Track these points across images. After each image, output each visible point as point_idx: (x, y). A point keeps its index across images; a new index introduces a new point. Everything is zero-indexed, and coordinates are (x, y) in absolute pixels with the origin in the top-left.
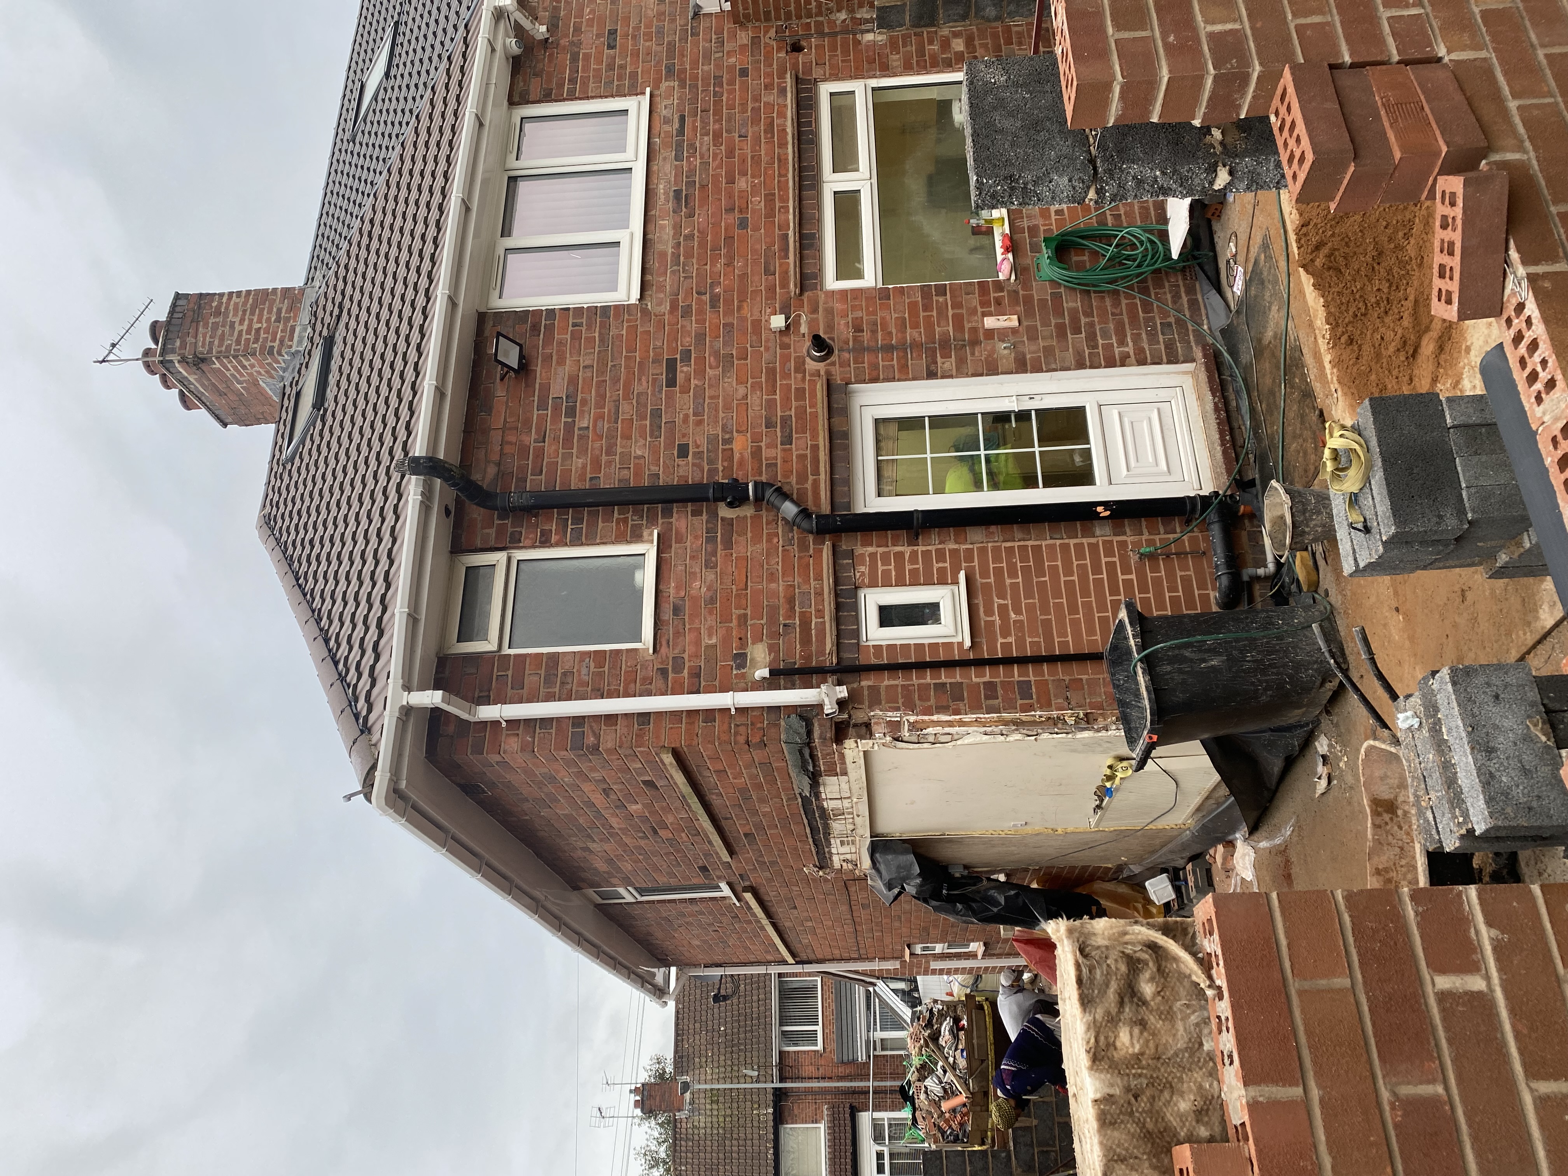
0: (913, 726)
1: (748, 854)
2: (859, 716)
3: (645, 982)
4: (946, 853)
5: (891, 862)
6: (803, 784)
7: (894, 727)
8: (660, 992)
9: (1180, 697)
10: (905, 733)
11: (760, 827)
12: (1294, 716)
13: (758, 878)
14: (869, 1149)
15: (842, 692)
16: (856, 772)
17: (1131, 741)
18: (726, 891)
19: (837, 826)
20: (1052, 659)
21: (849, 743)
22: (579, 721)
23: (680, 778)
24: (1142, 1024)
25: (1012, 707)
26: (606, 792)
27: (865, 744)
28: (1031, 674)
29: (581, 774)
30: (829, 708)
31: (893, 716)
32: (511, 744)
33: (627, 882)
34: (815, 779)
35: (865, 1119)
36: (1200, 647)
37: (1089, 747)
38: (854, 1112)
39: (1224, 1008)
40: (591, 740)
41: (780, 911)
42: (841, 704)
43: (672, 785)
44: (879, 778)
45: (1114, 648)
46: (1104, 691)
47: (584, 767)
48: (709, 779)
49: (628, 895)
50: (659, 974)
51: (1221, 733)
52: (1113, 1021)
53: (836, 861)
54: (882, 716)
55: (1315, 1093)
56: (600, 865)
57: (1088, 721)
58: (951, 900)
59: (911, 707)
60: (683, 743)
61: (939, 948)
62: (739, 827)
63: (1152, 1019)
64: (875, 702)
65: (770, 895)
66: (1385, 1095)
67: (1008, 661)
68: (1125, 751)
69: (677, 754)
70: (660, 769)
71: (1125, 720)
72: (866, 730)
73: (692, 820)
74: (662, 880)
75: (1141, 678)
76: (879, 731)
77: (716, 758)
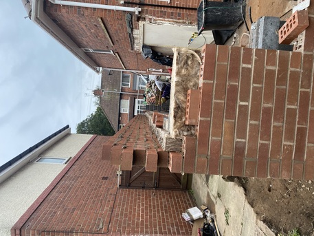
0: (154, 20)
1: (117, 45)
2: (143, 16)
3: (95, 69)
4: (157, 50)
5: (147, 50)
6: (129, 30)
7: (151, 19)
8: (98, 72)
9: (210, 20)
10: (152, 21)
11: (120, 39)
12: (232, 28)
13: (119, 50)
14: (137, 105)
15: (140, 9)
16: (141, 29)
17: (199, 29)
18: (112, 53)
19: (136, 41)
20: (186, 8)
21: (140, 22)
22: (79, 7)
23: (102, 25)
24: (187, 69)
25: (176, 18)
26: (86, 26)
27: (144, 22)
28: (181, 11)
29: (80, 21)
30: (137, 13)
31: (150, 17)
32: (64, 11)
33: (91, 48)
34: (132, 29)
35: (137, 100)
36: (217, 10)
37: (190, 30)
38: (135, 98)
39: (203, 67)
40: (82, 13)
41: (123, 58)
42: (139, 12)
43: (101, 27)
44: (145, 31)
45: (200, 8)
46: (195, 17)
47: (81, 19)
48: (109, 26)
49: (91, 51)
50: (98, 68)
51: (217, 29)
52: (182, 68)
53: (135, 49)
54: (148, 17)
55: (215, 82)
56: (85, 43)
57: (191, 24)
58: (157, 60)
59: (154, 15)
60: (103, 17)
61: (154, 70)
62: (115, 38)
63: (189, 68)
64: (147, 13)
65: (121, 55)
66: (227, 84)
67: (177, 8)
68: (197, 31)
69: (102, 19)
70: (98, 22)
71: (198, 24)
72: (144, 19)
73: (105, 35)
74: (99, 48)
75: (204, 15)
76: (147, 20)
77: (110, 21)
